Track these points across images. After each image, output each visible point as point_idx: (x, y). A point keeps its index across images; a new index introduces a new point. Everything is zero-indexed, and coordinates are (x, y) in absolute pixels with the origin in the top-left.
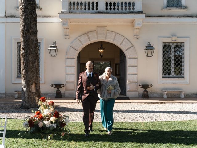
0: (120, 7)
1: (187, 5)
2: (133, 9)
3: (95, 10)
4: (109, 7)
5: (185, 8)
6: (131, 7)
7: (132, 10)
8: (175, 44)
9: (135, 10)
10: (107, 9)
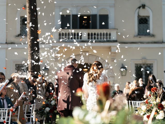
0: (99, 37)
1: (154, 34)
2: (110, 38)
3: (79, 39)
4: (90, 37)
5: (153, 36)
6: (108, 37)
7: (108, 39)
8: (145, 65)
9: (111, 39)
10: (89, 38)
